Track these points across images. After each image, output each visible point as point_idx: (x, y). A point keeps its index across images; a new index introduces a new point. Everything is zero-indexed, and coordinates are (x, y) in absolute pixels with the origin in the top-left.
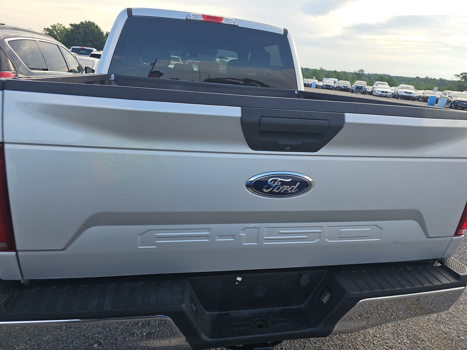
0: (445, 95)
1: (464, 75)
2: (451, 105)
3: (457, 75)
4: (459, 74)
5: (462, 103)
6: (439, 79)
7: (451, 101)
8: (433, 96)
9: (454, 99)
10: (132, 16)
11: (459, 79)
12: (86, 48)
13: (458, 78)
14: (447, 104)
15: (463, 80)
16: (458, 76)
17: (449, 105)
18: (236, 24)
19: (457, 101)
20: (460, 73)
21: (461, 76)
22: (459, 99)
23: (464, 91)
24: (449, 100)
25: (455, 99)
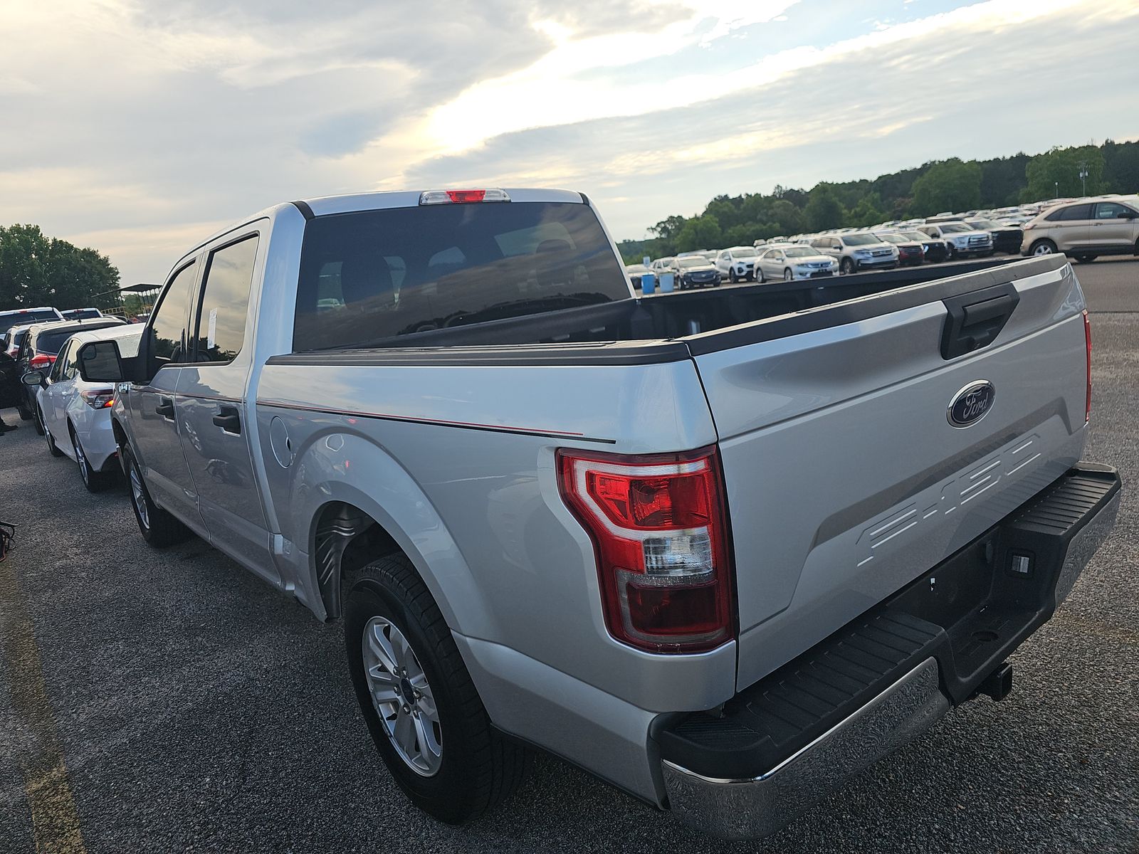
0: (659, 269)
1: (663, 225)
2: (682, 283)
3: (652, 229)
4: (654, 227)
5: (699, 275)
6: (622, 242)
7: (678, 276)
8: (646, 274)
9: (683, 272)
10: (315, 217)
11: (655, 235)
12: (85, 310)
13: (655, 232)
14: (675, 284)
15: (663, 236)
16: (654, 229)
17: (680, 285)
18: (507, 199)
19: (690, 275)
20: (656, 224)
21: (659, 229)
22: (690, 270)
23: (679, 255)
24: (676, 275)
25: (685, 272)
